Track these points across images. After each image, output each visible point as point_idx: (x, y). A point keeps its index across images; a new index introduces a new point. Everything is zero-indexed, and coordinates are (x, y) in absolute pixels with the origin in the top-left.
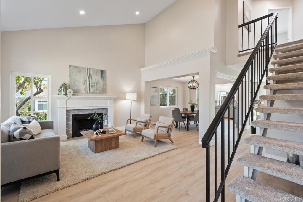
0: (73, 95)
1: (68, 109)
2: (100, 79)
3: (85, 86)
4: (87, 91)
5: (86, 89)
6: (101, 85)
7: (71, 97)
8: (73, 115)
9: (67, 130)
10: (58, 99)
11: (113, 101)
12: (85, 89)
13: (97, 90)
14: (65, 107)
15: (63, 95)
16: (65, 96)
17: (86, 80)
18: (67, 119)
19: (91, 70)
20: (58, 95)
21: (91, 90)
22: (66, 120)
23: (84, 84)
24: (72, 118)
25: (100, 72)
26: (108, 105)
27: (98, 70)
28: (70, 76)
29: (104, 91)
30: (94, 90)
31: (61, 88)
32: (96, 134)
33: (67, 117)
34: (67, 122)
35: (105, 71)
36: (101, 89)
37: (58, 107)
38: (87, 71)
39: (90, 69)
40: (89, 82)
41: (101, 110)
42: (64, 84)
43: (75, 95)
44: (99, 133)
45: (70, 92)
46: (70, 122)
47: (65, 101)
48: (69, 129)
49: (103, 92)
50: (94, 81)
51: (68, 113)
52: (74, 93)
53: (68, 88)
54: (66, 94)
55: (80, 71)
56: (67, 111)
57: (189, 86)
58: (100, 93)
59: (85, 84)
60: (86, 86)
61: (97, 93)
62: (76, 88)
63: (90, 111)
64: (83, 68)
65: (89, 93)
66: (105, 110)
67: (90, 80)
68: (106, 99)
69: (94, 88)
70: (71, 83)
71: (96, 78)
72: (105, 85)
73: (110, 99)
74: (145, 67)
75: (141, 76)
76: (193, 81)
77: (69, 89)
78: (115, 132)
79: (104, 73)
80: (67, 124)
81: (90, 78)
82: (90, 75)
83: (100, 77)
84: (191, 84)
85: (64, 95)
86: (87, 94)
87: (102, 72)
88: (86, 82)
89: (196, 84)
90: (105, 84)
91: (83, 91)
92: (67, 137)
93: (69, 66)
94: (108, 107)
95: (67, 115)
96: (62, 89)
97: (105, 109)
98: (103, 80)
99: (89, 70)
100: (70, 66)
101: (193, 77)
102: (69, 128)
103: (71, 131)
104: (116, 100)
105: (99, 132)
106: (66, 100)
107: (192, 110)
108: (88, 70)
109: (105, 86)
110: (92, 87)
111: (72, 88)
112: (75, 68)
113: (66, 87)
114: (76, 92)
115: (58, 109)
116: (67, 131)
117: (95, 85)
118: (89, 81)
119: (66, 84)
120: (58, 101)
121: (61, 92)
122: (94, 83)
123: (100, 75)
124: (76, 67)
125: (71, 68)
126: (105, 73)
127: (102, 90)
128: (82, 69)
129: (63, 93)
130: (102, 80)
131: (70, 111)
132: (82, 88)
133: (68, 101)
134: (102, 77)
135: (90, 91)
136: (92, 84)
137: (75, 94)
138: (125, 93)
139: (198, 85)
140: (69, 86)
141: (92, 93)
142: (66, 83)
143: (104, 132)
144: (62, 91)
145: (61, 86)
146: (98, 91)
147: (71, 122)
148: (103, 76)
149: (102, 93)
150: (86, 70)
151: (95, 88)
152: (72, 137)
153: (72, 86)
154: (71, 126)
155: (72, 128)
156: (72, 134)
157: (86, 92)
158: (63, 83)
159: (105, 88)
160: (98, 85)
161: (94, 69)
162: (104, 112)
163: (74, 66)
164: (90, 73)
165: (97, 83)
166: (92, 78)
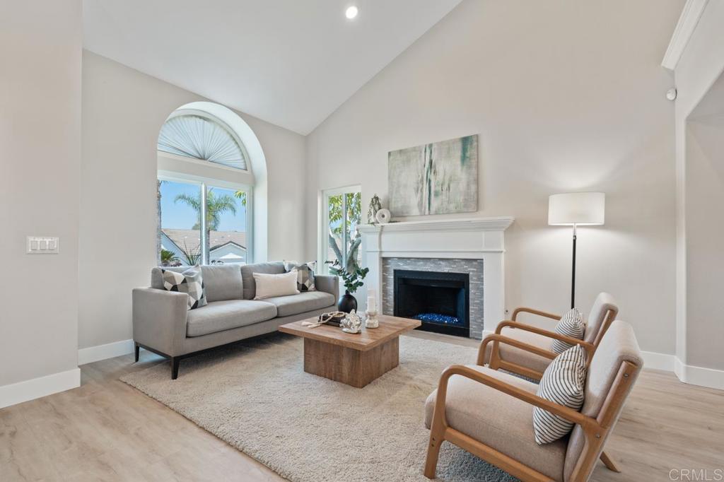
0: (388, 222)
1: (385, 255)
2: (459, 168)
3: (419, 195)
4: (423, 209)
5: (422, 204)
6: (462, 186)
7: (385, 226)
8: (395, 271)
11: (502, 234)
12: (420, 205)
13: (449, 202)
14: (378, 252)
17: (422, 180)
18: (384, 279)
19: (433, 148)
21: (435, 204)
23: (418, 189)
24: (393, 277)
25: (458, 146)
26: (484, 250)
27: (454, 141)
28: (389, 178)
29: (474, 202)
30: (442, 204)
33: (383, 275)
35: (475, 136)
36: (460, 199)
38: (423, 153)
39: (431, 146)
40: (429, 184)
41: (463, 263)
43: (396, 222)
45: (383, 216)
46: (389, 288)
47: (378, 236)
48: (387, 304)
49: (466, 206)
50: (440, 176)
51: (386, 265)
52: (391, 217)
55: (409, 161)
56: (383, 260)
58: (458, 212)
59: (419, 191)
60: (422, 197)
62: (400, 205)
64: (414, 149)
65: (429, 214)
66: (475, 263)
67: (432, 177)
69: (440, 197)
70: (392, 195)
71: (449, 166)
72: (476, 182)
75: (670, 96)
77: (388, 207)
79: (472, 143)
80: (385, 292)
81: (432, 173)
82: (431, 162)
83: (459, 162)
86: (423, 217)
87: (466, 143)
88: (421, 186)
91: (415, 211)
93: (387, 156)
94: (484, 256)
95: (384, 270)
97: (475, 260)
98: (470, 166)
99: (428, 151)
100: (390, 154)
106: (380, 235)
108: (425, 151)
110: (437, 194)
112: (399, 155)
114: (396, 217)
117: (446, 187)
118: (430, 181)
122: (443, 184)
123: (459, 154)
124: (401, 151)
125: (391, 158)
126: (475, 143)
127: (465, 200)
128: (414, 153)
130: (465, 168)
131: (390, 261)
132: (413, 201)
133: (382, 237)
134: (464, 158)
135: (431, 209)
136: (435, 186)
137: (394, 219)
140: (388, 202)
141: (437, 213)
146: (452, 206)
147: (391, 288)
148: (468, 154)
150: (421, 152)
151: (444, 198)
153: (393, 200)
154: (391, 298)
157: (420, 211)
158: (374, 195)
160: (451, 185)
161: (442, 143)
162: (473, 271)
163: (397, 151)
164: (430, 156)
165: (450, 180)
166: (437, 169)
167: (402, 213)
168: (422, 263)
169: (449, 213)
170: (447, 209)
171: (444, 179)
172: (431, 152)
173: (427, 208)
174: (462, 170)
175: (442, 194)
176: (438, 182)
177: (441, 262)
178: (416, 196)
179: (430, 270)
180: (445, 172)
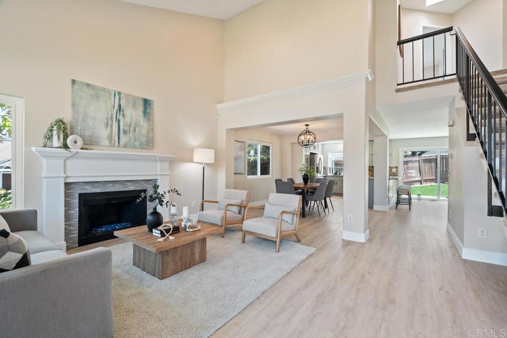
0: (81, 149)
1: (69, 181)
2: (142, 118)
3: (109, 129)
4: (113, 142)
5: (112, 137)
6: (144, 131)
7: (77, 152)
8: (80, 195)
9: (66, 229)
10: (43, 156)
11: (167, 165)
12: (110, 138)
13: (135, 140)
14: (63, 177)
15: (58, 148)
16: (63, 150)
17: (112, 118)
18: (67, 204)
19: (122, 96)
20: (44, 146)
21: (124, 139)
22: (65, 207)
23: (107, 125)
24: (77, 201)
25: (141, 103)
26: (159, 173)
27: (139, 98)
28: (73, 105)
29: (149, 144)
30: (130, 141)
31: (51, 130)
32: (160, 236)
33: (65, 201)
34: (66, 211)
35: (152, 101)
36: (143, 140)
37: (42, 176)
38: (113, 96)
39: (119, 93)
40: (119, 123)
41: (143, 182)
42: (60, 123)
43: (87, 149)
44: (167, 233)
45: (75, 142)
46: (73, 212)
47: (62, 161)
48: (71, 228)
49: (147, 145)
50: (128, 120)
51: (69, 190)
52: (84, 144)
53: (68, 131)
54: (65, 146)
55: (98, 97)
56: (67, 185)
57: (300, 141)
58: (142, 148)
59: (109, 126)
60: (111, 131)
61: (134, 147)
62: (87, 133)
63: (121, 186)
64: (104, 90)
65: (119, 146)
66: (151, 182)
67: (121, 118)
68: (154, 159)
69: (128, 135)
70: (77, 122)
71: (133, 114)
72: (153, 130)
73: (162, 160)
74: (224, 102)
75: (218, 118)
76: (308, 132)
77: (72, 134)
78: (199, 227)
79: (150, 105)
80: (67, 217)
82: (120, 106)
83: (141, 114)
84: (302, 137)
85: (61, 147)
86: (114, 148)
87: (147, 103)
88: (110, 123)
89: (312, 138)
90: (151, 130)
91: (106, 142)
92: (67, 246)
93: (70, 82)
94: (158, 177)
95: (67, 195)
96: (55, 133)
97: (151, 180)
98: (149, 120)
99: (117, 97)
100: (74, 81)
101: (307, 125)
102: (70, 225)
103: (77, 232)
104: (173, 162)
105: (168, 231)
106: (65, 160)
107: (304, 182)
108: (115, 95)
109: (151, 134)
110: (125, 132)
111: (79, 133)
112: (86, 87)
113: (64, 129)
114: (89, 143)
115: (44, 180)
116: (67, 233)
117: (132, 129)
118: (119, 121)
119: (64, 124)
120: (44, 161)
121: (52, 141)
122: (130, 126)
123: (141, 108)
124: (88, 85)
125: (76, 86)
126: (152, 106)
127: (147, 141)
128: (103, 92)
129: (56, 142)
130: (146, 119)
131: (74, 186)
132: (103, 133)
133: (68, 162)
134: (145, 112)
135: (120, 142)
136: (124, 126)
137: (85, 147)
138: (192, 150)
139: (314, 140)
140: (72, 128)
141: (125, 146)
142: (63, 120)
143: (176, 230)
144: (55, 137)
145: (52, 127)
146: (137, 143)
147: (75, 212)
148: (148, 111)
149: (146, 147)
150: (110, 95)
151: (131, 136)
152: (77, 245)
153: (79, 128)
154: (75, 221)
155: (77, 225)
156: (77, 238)
157: (110, 141)
158: (56, 118)
159: (153, 137)
160: (137, 129)
161: (129, 95)
162: (150, 187)
163: (85, 83)
164: (119, 102)
165: (136, 125)
166: (125, 113)
167: (90, 141)
168: (111, 185)
169: (135, 148)
170: (133, 145)
171: (131, 123)
172: (120, 99)
173: (116, 141)
174: (144, 120)
175: (129, 133)
176: (126, 124)
177: (128, 183)
178: (106, 130)
179: (118, 190)
180: (131, 117)
